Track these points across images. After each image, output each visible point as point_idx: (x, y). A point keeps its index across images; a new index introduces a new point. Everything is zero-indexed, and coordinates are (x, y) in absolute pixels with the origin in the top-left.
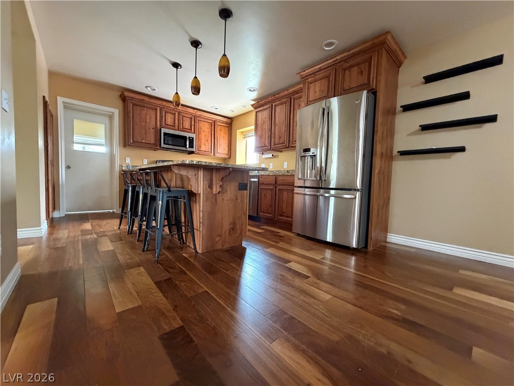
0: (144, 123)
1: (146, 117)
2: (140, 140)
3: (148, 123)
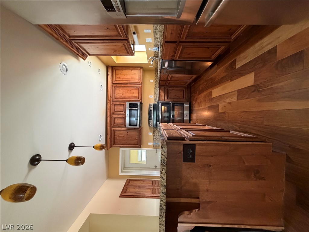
0: (125, 138)
1: (120, 137)
2: (136, 140)
3: (124, 135)
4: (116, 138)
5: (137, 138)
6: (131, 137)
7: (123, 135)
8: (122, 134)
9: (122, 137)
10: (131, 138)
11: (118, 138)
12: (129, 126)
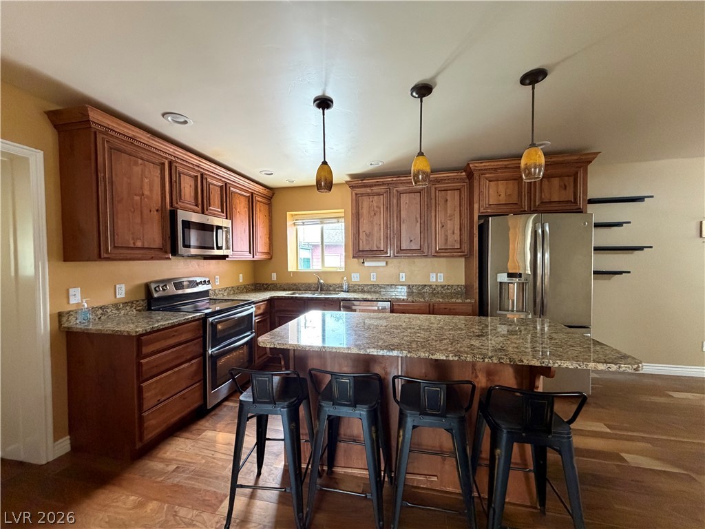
0: (137, 198)
1: (142, 181)
2: (132, 242)
3: (147, 197)
4: (136, 164)
5: (139, 244)
6: (142, 223)
7: (147, 192)
8: (151, 190)
9: (142, 188)
10: (138, 220)
11: (137, 170)
12: (183, 222)
